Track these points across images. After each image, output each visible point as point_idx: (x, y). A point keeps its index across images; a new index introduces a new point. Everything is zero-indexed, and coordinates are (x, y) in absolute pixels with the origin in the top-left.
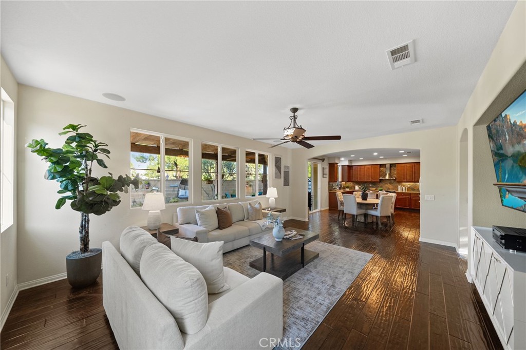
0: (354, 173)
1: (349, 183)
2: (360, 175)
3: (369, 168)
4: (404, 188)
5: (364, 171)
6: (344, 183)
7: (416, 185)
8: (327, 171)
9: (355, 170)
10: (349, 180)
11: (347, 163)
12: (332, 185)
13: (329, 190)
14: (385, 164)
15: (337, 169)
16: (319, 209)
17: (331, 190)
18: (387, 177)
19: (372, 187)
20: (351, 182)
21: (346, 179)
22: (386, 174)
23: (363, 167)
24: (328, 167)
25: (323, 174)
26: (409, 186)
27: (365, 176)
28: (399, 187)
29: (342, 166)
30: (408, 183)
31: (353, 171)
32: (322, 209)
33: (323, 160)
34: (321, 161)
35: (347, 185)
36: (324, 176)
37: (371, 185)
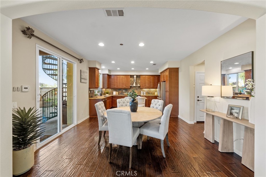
0: (112, 81)
1: (108, 89)
2: (117, 83)
3: (123, 78)
4: (144, 92)
5: (120, 80)
6: (104, 89)
7: (150, 90)
8: (86, 75)
9: (113, 79)
10: (109, 87)
11: (107, 72)
12: (94, 91)
13: (89, 97)
14: (134, 75)
15: (98, 76)
16: (75, 123)
17: (92, 97)
18: (134, 85)
19: (125, 92)
20: (110, 88)
21: (106, 86)
22: (134, 83)
23: (119, 77)
24: (88, 71)
25: (81, 78)
26: (147, 91)
27: (121, 84)
28: (142, 92)
29: (103, 74)
30: (146, 89)
31: (112, 79)
32: (79, 122)
33: (81, 61)
34: (78, 62)
35: (107, 91)
36: (83, 81)
37: (124, 91)
